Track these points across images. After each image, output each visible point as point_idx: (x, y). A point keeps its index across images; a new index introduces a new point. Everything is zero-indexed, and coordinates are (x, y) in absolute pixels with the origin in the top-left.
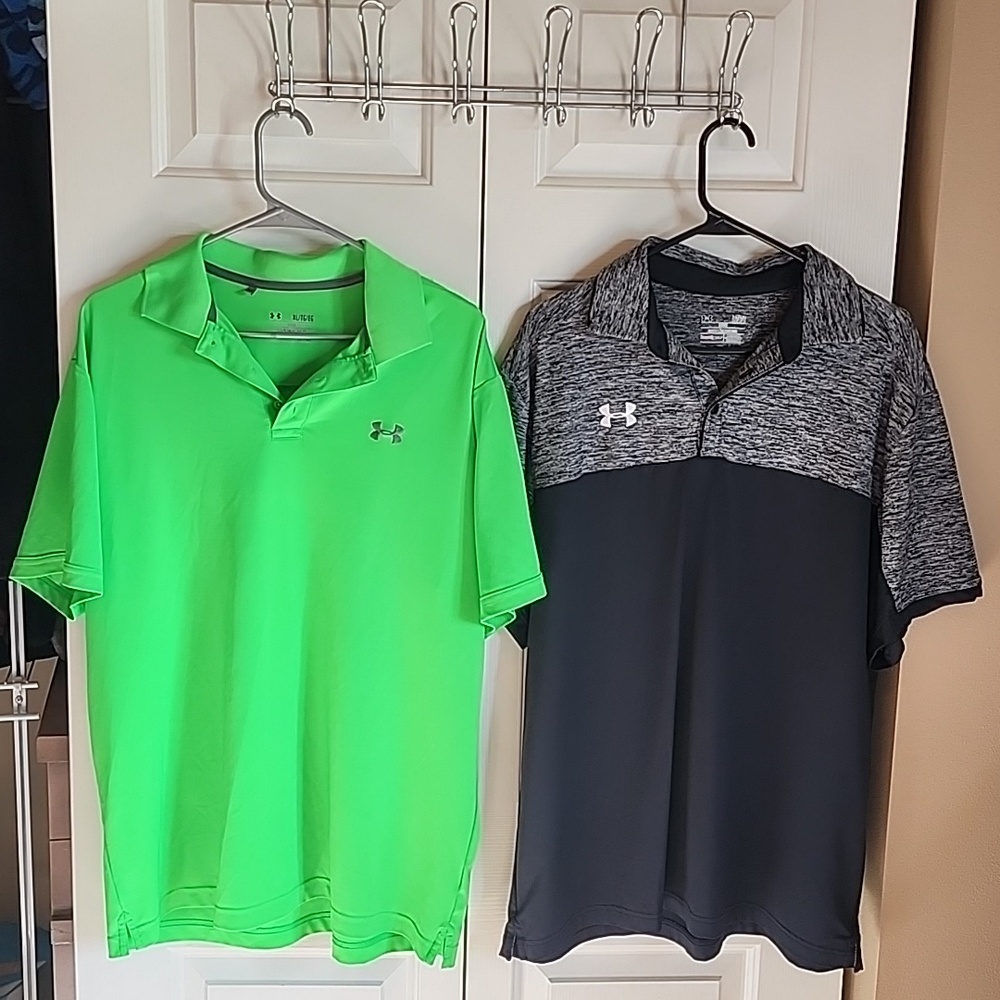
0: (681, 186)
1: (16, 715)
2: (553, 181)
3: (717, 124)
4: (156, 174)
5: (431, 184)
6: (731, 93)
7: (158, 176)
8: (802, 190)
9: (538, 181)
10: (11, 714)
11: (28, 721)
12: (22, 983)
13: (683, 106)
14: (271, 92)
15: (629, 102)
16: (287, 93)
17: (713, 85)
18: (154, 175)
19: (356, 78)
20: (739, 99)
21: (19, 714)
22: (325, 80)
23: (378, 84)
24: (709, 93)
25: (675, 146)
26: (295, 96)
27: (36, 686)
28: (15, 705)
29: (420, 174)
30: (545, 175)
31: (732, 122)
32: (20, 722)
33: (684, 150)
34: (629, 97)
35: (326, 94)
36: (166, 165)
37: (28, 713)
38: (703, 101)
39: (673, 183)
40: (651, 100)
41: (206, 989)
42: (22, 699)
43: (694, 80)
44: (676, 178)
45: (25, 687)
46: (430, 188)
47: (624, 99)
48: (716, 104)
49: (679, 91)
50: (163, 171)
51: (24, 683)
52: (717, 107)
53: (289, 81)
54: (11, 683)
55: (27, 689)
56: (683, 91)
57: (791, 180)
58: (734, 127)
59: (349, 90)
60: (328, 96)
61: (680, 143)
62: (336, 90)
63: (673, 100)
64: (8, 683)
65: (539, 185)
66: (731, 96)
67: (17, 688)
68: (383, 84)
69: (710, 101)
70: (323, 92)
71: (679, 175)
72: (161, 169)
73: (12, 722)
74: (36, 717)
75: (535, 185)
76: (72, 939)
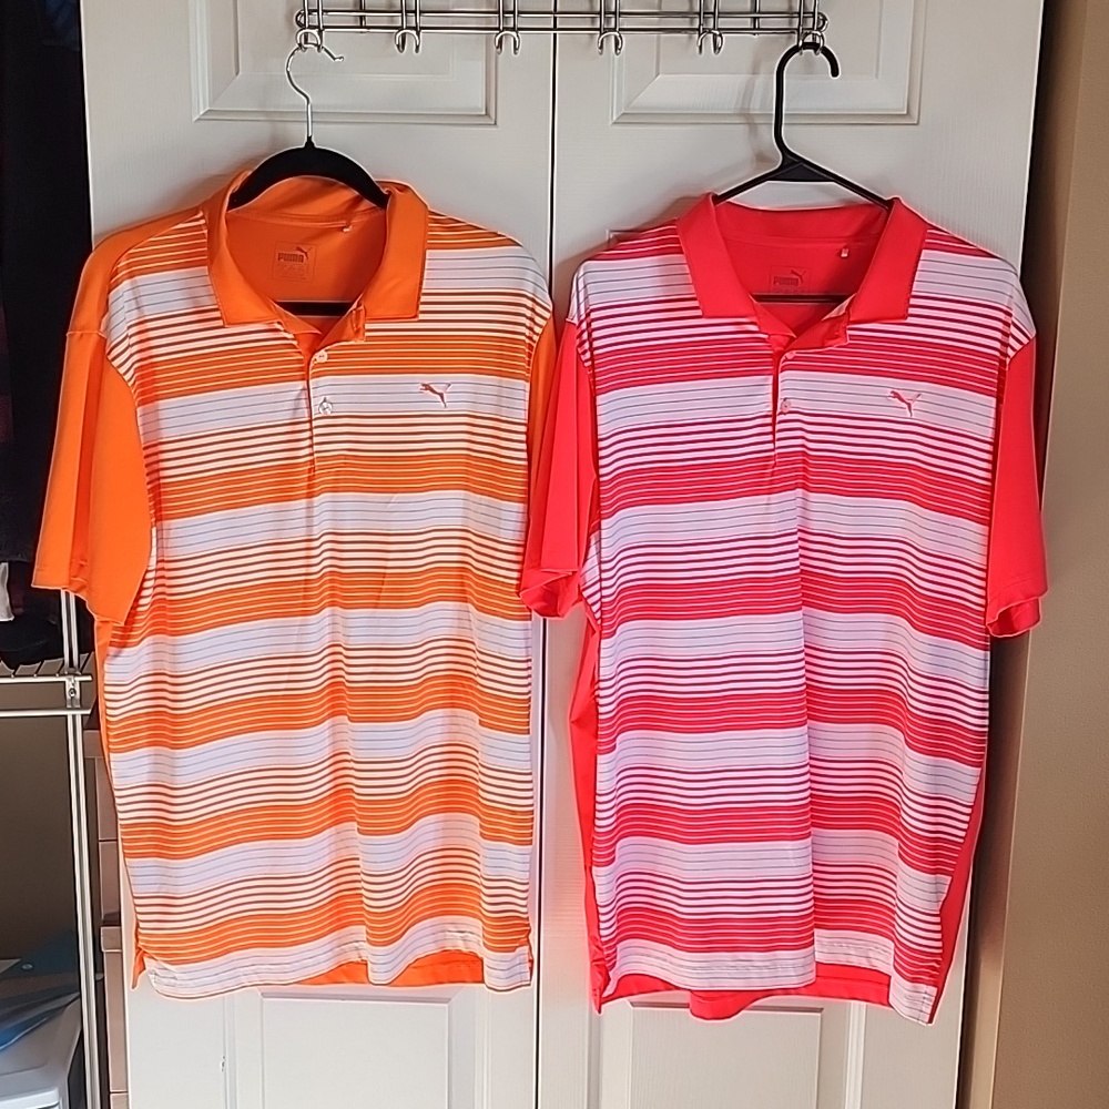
0: (757, 122)
1: (69, 709)
2: (629, 118)
3: (795, 50)
5: (495, 124)
6: (814, 13)
7: (199, 119)
8: (918, 124)
9: (615, 118)
10: (65, 708)
11: (83, 716)
12: (80, 996)
13: (759, 29)
14: (298, 23)
15: (697, 27)
16: (316, 24)
17: (794, 4)
19: (391, 5)
20: (823, 20)
21: (73, 709)
22: (358, 8)
23: (415, 12)
24: (790, 14)
25: (750, 76)
26: (325, 27)
27: (89, 678)
28: (68, 697)
29: (484, 113)
30: (623, 111)
31: (814, 46)
32: (74, 716)
33: (760, 80)
34: (698, 20)
35: (359, 25)
36: (208, 108)
37: (82, 708)
38: (782, 23)
39: (748, 119)
40: (723, 23)
41: (262, 1002)
42: (75, 692)
44: (752, 112)
45: (78, 679)
46: (493, 129)
47: (692, 23)
48: (796, 26)
49: (755, 11)
51: (77, 675)
52: (798, 30)
53: (317, 11)
54: (64, 675)
55: (81, 682)
56: (759, 13)
57: (904, 112)
58: (815, 51)
59: (383, 19)
60: (361, 27)
61: (755, 71)
62: (370, 19)
63: (748, 23)
64: (61, 675)
65: (615, 123)
66: (814, 17)
67: (70, 680)
68: (420, 12)
69: (791, 23)
70: (356, 21)
71: (755, 107)
73: (66, 716)
74: (89, 712)
75: (610, 123)
76: (121, 948)
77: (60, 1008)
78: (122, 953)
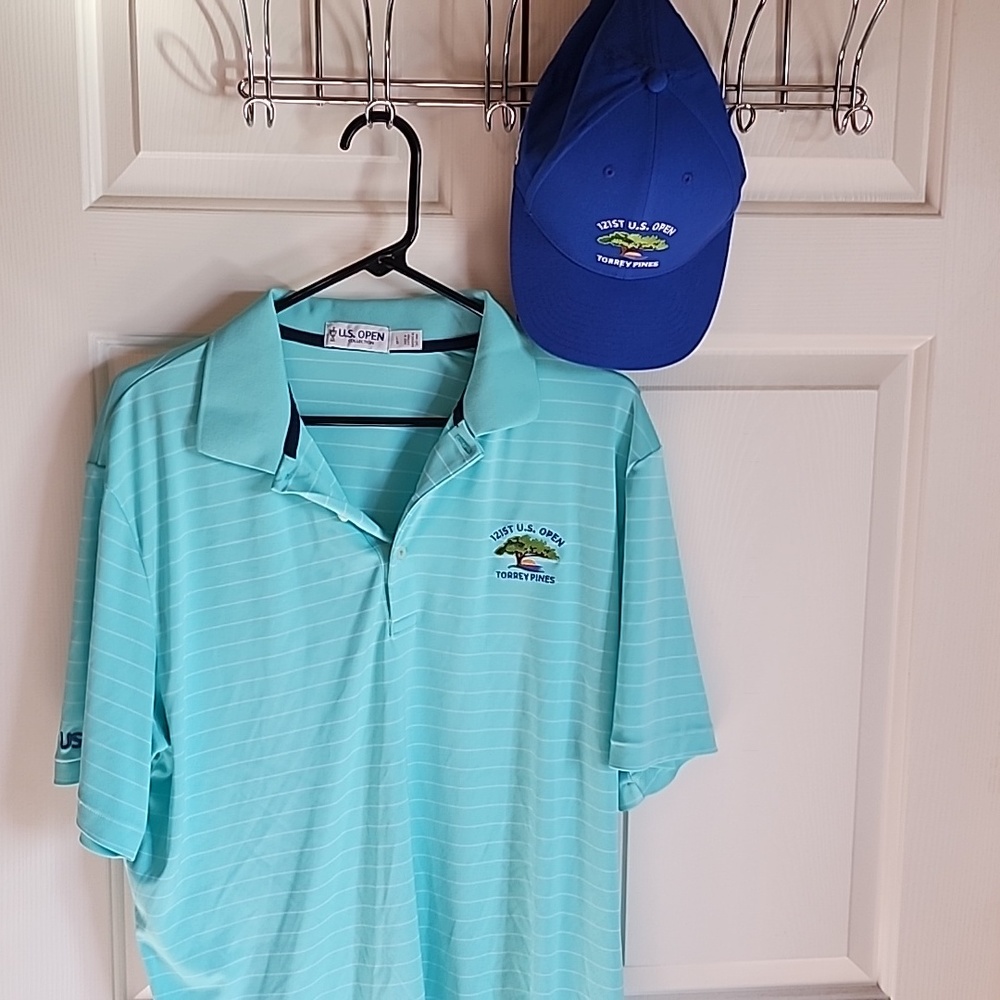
4: (88, 205)
7: (90, 208)
13: (788, 105)
14: (241, 92)
18: (84, 208)
20: (862, 96)
24: (820, 88)
36: (101, 194)
38: (812, 98)
43: (800, 70)
48: (832, 103)
49: (782, 86)
50: (96, 202)
52: (834, 107)
56: (788, 85)
57: (923, 201)
60: (318, 98)
63: (770, 97)
66: (852, 91)
68: (391, 81)
72: (94, 199)
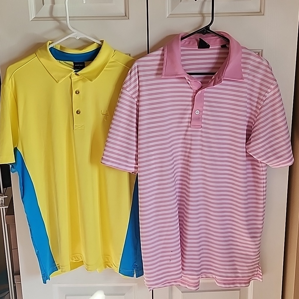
2: (173, 15)
5: (128, 19)
8: (263, 15)
11: (5, 208)
12: (9, 292)
21: (2, 206)
27: (7, 197)
29: (124, 15)
30: (170, 13)
32: (3, 209)
37: (5, 206)
42: (3, 201)
45: (3, 197)
46: (128, 20)
51: (3, 196)
55: (4, 198)
65: (168, 17)
74: (7, 207)
75: (166, 17)
76: (21, 282)
77: (3, 296)
78: (21, 283)
